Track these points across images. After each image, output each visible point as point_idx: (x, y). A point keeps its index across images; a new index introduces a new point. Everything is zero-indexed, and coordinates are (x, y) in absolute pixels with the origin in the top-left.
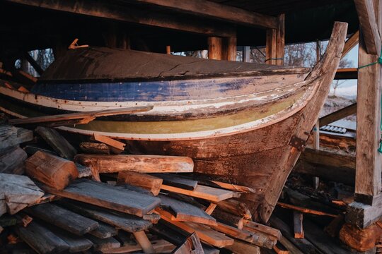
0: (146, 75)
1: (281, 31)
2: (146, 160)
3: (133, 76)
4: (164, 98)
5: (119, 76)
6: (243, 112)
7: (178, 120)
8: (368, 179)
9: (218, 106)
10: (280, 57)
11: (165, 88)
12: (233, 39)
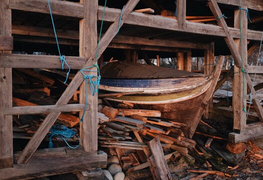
0: (142, 77)
1: (212, 50)
2: (142, 111)
3: (137, 77)
4: (150, 86)
5: (131, 77)
6: (181, 93)
7: (156, 96)
8: (239, 122)
9: (171, 90)
10: (211, 63)
11: (150, 82)
12: (190, 53)
